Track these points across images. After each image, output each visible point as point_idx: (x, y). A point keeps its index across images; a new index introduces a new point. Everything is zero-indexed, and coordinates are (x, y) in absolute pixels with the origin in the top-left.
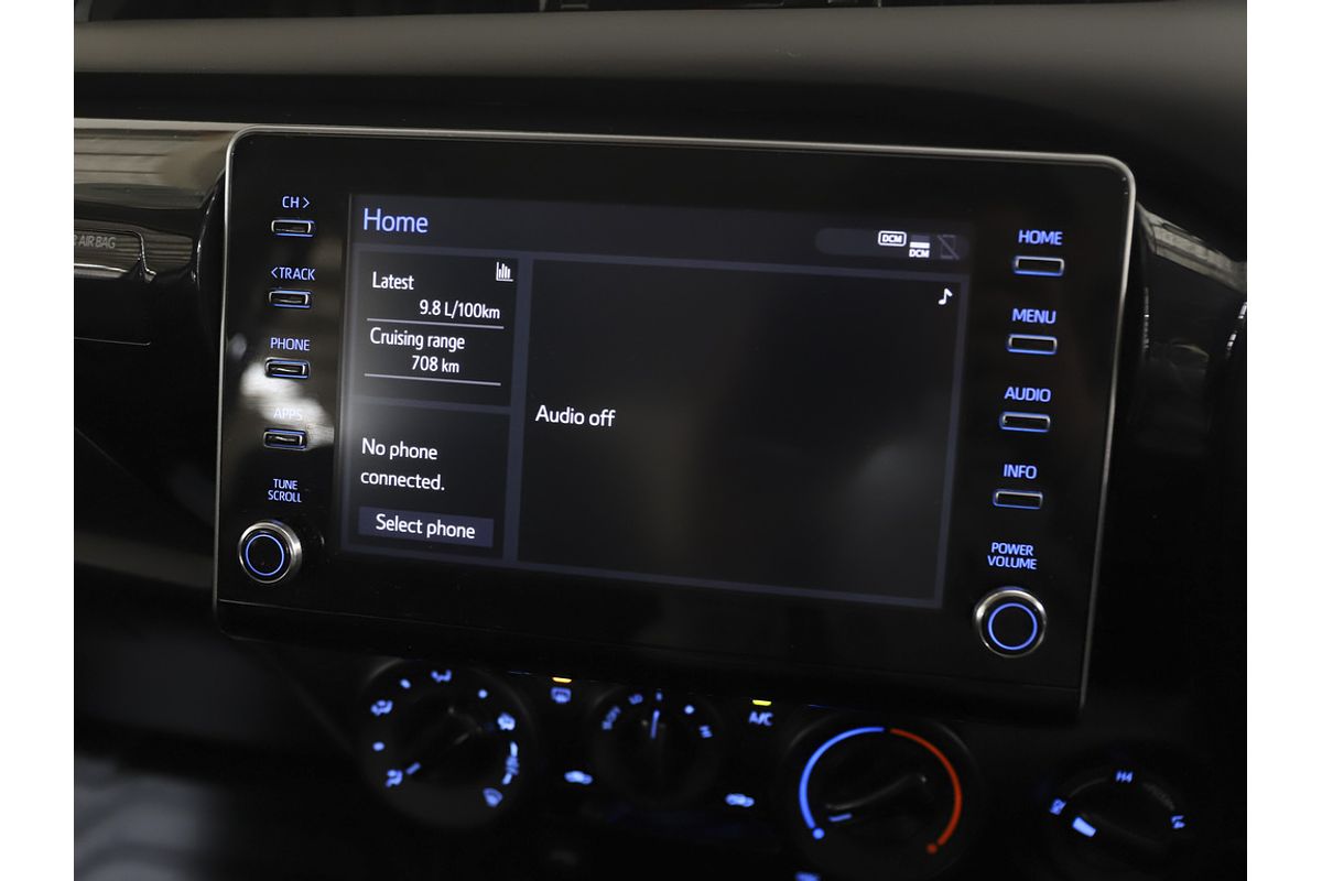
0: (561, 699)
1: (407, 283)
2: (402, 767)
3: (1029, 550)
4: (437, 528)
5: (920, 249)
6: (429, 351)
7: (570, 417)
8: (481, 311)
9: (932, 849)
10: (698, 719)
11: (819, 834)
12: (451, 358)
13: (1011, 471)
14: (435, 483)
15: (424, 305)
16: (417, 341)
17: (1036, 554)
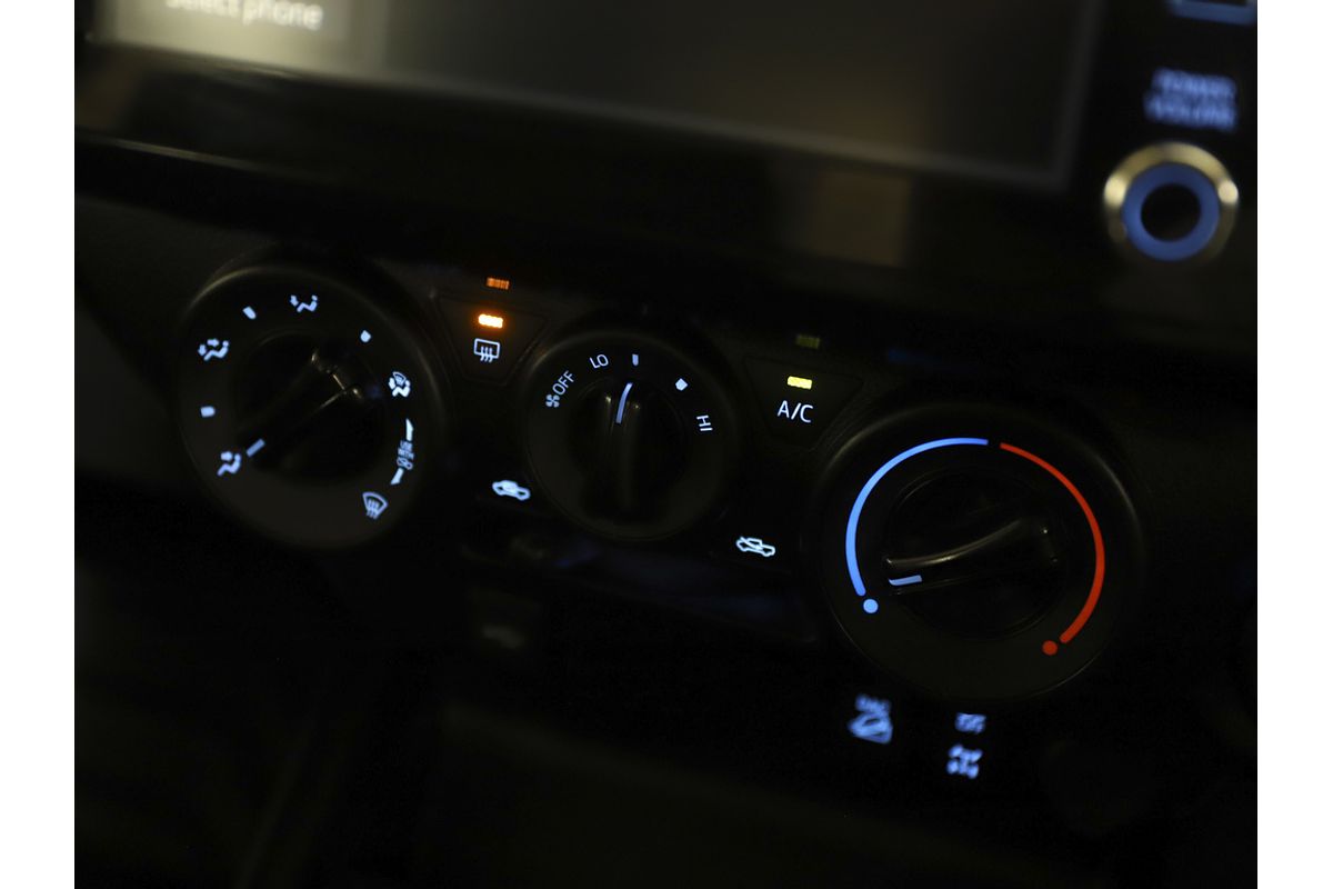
0: (487, 356)
2: (239, 447)
9: (1050, 648)
11: (871, 606)
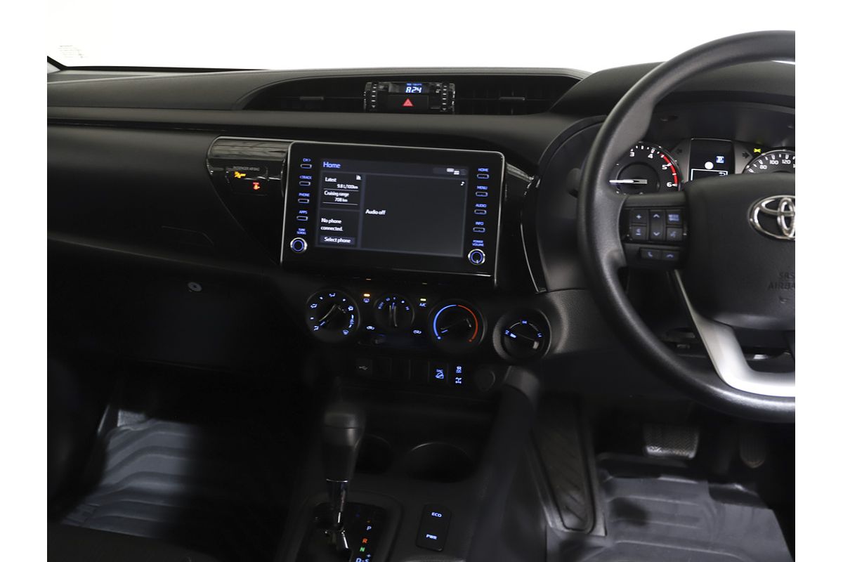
0: (366, 302)
1: (335, 180)
2: (319, 324)
3: (482, 242)
4: (341, 240)
5: (457, 173)
6: (340, 197)
7: (374, 212)
8: (353, 187)
9: (470, 341)
10: (405, 305)
11: (439, 338)
12: (345, 198)
13: (478, 223)
14: (340, 229)
15: (338, 185)
16: (337, 194)
17: (484, 243)
